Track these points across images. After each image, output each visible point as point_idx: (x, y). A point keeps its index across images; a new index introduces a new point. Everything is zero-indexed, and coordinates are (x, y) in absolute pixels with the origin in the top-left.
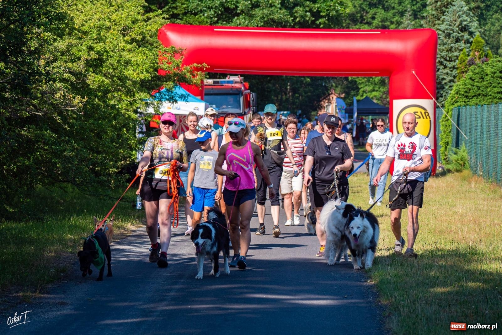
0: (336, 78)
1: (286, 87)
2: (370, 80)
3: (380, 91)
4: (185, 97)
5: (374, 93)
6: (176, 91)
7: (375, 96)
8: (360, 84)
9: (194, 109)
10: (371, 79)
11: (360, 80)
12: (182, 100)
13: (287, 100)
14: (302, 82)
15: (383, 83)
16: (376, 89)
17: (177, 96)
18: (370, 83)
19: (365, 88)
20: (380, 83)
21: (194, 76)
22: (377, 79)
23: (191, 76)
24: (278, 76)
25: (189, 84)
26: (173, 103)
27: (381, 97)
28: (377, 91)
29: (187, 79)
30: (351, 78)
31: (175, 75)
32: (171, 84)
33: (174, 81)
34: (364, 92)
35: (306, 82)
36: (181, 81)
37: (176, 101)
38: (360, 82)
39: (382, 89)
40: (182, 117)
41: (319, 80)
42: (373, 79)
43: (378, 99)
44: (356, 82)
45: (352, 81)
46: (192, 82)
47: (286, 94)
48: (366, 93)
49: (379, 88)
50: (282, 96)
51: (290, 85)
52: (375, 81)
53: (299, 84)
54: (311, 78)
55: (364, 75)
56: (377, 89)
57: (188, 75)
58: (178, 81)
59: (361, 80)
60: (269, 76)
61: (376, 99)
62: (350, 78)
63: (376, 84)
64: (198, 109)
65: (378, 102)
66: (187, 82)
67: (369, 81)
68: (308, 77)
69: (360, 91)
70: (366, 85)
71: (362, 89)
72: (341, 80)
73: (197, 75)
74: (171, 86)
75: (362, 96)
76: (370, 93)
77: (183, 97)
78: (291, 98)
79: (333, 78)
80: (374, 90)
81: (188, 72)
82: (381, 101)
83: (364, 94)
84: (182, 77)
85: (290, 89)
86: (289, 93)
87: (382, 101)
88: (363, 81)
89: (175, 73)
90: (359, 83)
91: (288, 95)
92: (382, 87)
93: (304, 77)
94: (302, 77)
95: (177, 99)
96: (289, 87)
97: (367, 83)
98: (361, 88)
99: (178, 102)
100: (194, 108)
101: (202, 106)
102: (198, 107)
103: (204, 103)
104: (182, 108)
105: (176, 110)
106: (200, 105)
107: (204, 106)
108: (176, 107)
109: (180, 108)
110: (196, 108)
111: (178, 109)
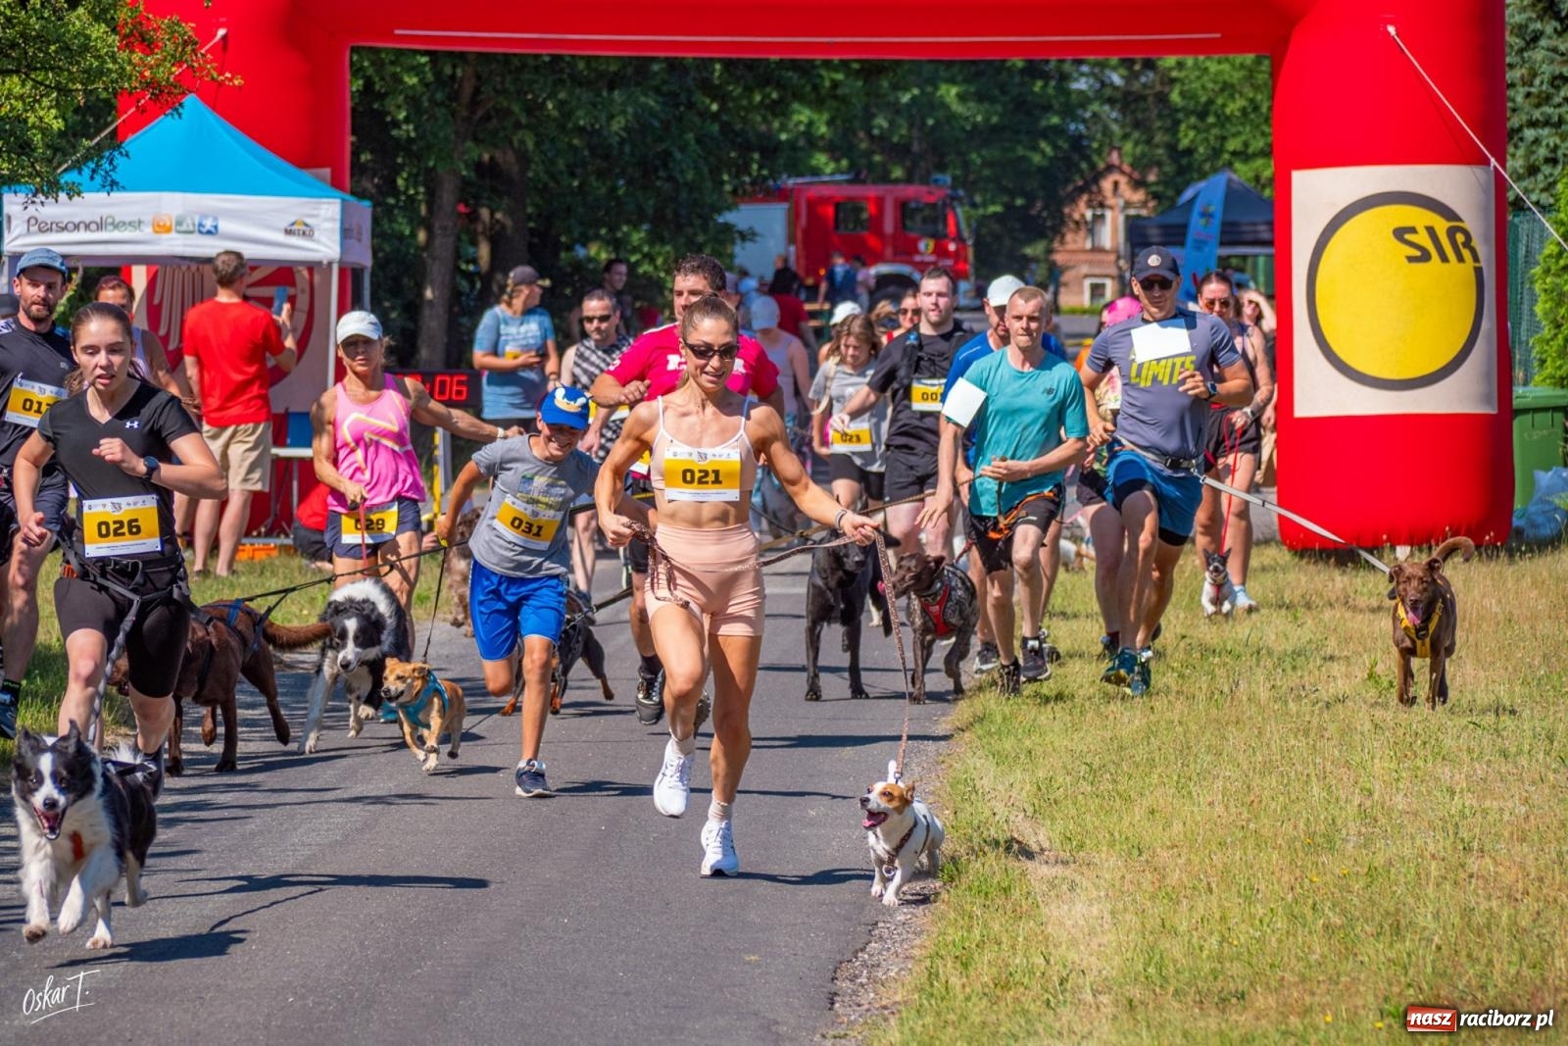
9: (288, 232)
64: (307, 232)
100: (284, 224)
101: (330, 214)
102: (308, 221)
103: (338, 201)
104: (224, 226)
105: (196, 236)
106: (315, 212)
107: (338, 216)
108: (200, 225)
109: (216, 227)
110: (295, 227)
111: (209, 232)
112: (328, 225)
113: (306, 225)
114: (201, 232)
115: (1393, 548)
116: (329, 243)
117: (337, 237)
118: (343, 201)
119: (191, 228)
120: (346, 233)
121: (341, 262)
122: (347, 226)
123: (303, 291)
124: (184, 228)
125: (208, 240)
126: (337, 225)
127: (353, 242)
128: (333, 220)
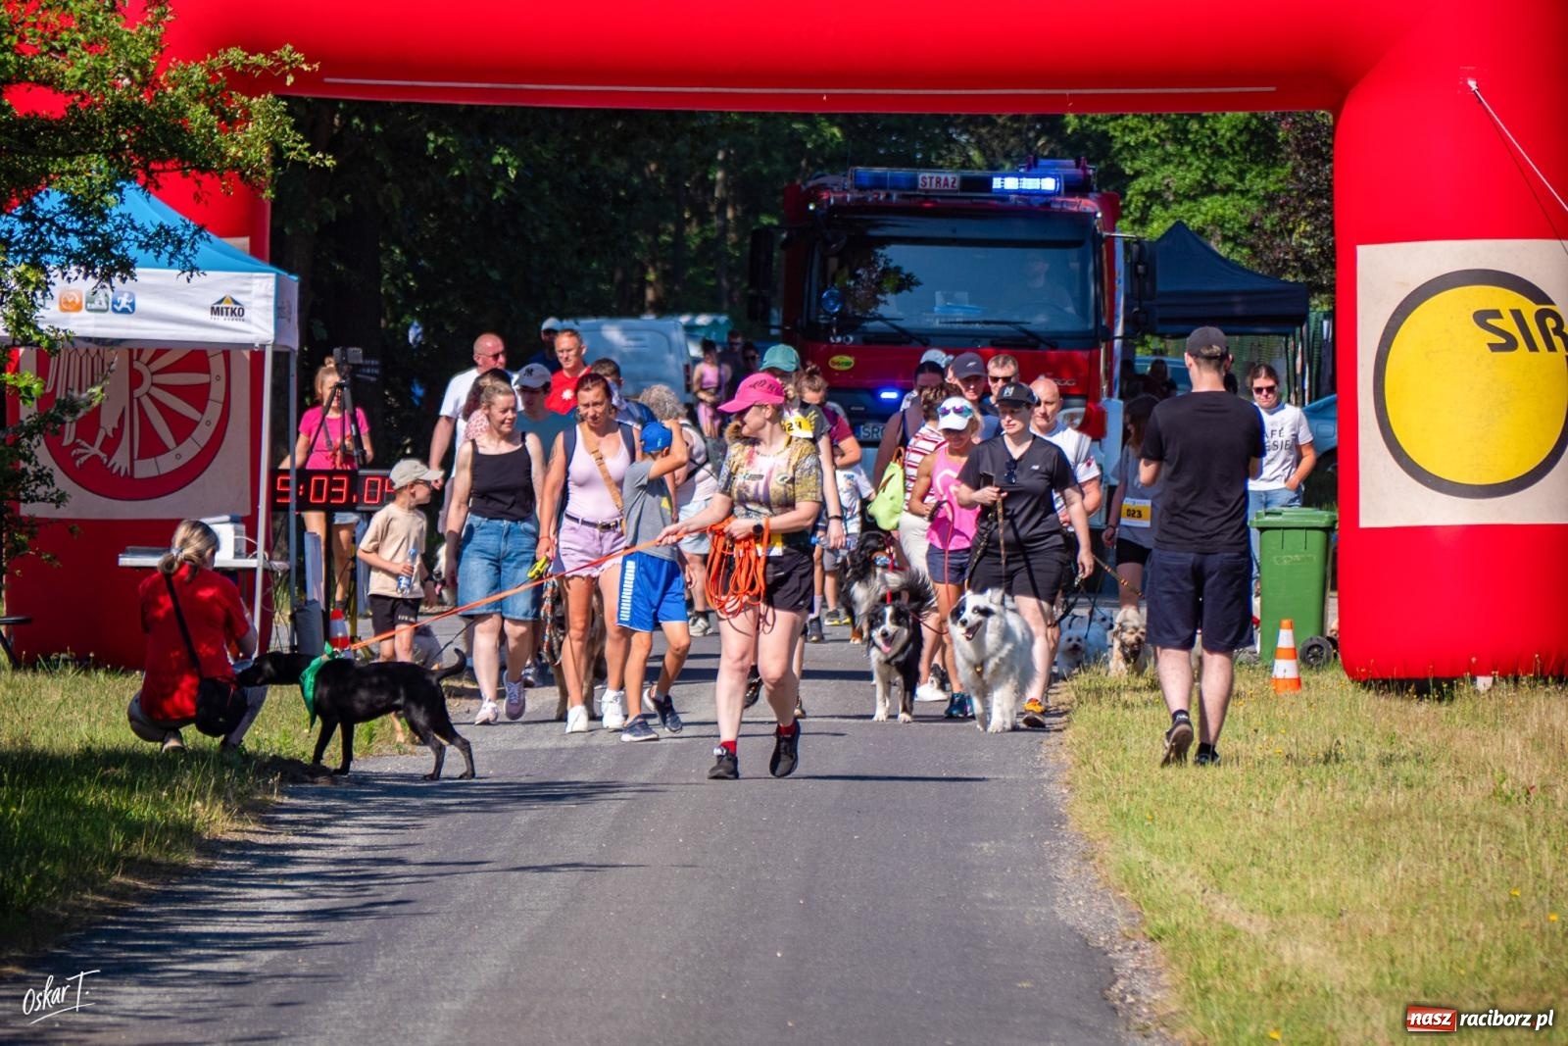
0: (989, 121)
1: (706, 173)
2: (1186, 132)
3: (1243, 193)
4: (179, 243)
5: (1211, 205)
6: (123, 209)
7: (1219, 222)
8: (1133, 150)
9: (215, 311)
10: (1194, 126)
11: (1126, 130)
12: (165, 256)
13: (711, 247)
14: (797, 141)
15: (1261, 146)
16: (1224, 179)
17: (131, 234)
18: (1187, 149)
19: (1158, 177)
20: (1245, 148)
21: (229, 121)
22: (1227, 123)
23: (213, 119)
24: (671, 114)
25: (205, 168)
26: (107, 277)
27: (1250, 228)
28: (1226, 190)
29: (191, 139)
30: (1080, 118)
31: (122, 114)
32: (95, 168)
33: (114, 153)
34: (1153, 196)
35: (820, 148)
36: (155, 150)
37: (126, 267)
38: (1131, 139)
39: (1257, 184)
40: (145, 357)
41: (889, 130)
42: (1202, 121)
43: (1234, 239)
44: (1106, 138)
45: (1082, 134)
46: (223, 157)
47: (703, 218)
48: (1166, 206)
49: (1241, 176)
50: (682, 224)
51: (724, 165)
52: (1215, 132)
53: (778, 156)
54: (848, 122)
55: (1152, 106)
56: (1230, 179)
57: (198, 114)
58: (138, 150)
59: (1133, 131)
60: (618, 114)
61: (1225, 239)
62: (1071, 119)
63: (1218, 153)
64: (237, 311)
65: (1235, 257)
66: (192, 156)
67: (1180, 136)
68: (831, 119)
69: (1130, 193)
70: (1165, 161)
71: (1142, 184)
72: (1017, 132)
73: (247, 116)
74: (98, 180)
75: (1143, 221)
76: (1187, 205)
77: (165, 244)
78: (732, 237)
79: (969, 123)
80: (1208, 189)
81: (196, 100)
82: (1252, 247)
83: (1156, 210)
84: (163, 128)
85: (726, 187)
86: (721, 211)
87: (1255, 252)
88: (1148, 132)
89: (119, 105)
90: (1127, 145)
91: (717, 222)
92: (1256, 169)
93: (807, 118)
94: (795, 117)
95: (134, 252)
96: (719, 175)
97: (1170, 148)
98: (1138, 174)
99: (138, 271)
100: (211, 302)
101: (262, 291)
102: (237, 298)
103: (273, 275)
104: (140, 303)
105: (110, 314)
106: (246, 288)
107: (272, 293)
108: (115, 302)
109: (133, 305)
110: (223, 305)
111: (124, 311)
112: (263, 303)
113: (236, 303)
114: (114, 310)
115: (1473, 679)
116: (263, 324)
117: (271, 316)
118: (278, 275)
119: (104, 306)
120: (280, 311)
121: (274, 344)
122: (280, 305)
123: (218, 378)
124: (95, 306)
125: (123, 319)
126: (271, 303)
127: (284, 321)
128: (267, 296)
